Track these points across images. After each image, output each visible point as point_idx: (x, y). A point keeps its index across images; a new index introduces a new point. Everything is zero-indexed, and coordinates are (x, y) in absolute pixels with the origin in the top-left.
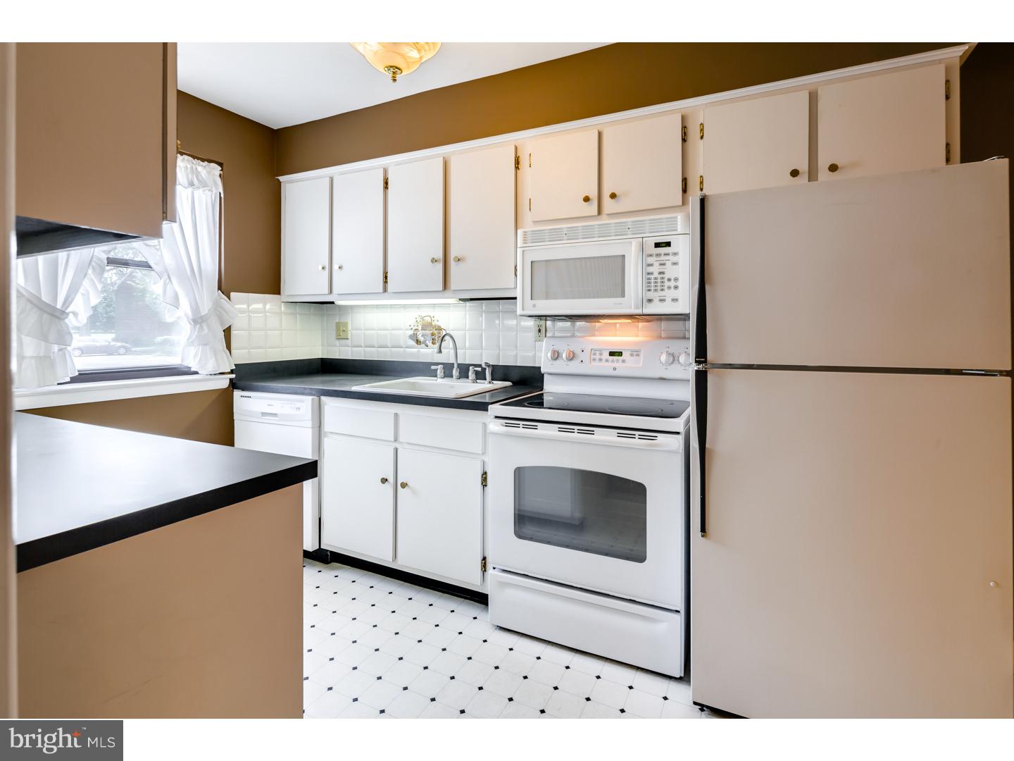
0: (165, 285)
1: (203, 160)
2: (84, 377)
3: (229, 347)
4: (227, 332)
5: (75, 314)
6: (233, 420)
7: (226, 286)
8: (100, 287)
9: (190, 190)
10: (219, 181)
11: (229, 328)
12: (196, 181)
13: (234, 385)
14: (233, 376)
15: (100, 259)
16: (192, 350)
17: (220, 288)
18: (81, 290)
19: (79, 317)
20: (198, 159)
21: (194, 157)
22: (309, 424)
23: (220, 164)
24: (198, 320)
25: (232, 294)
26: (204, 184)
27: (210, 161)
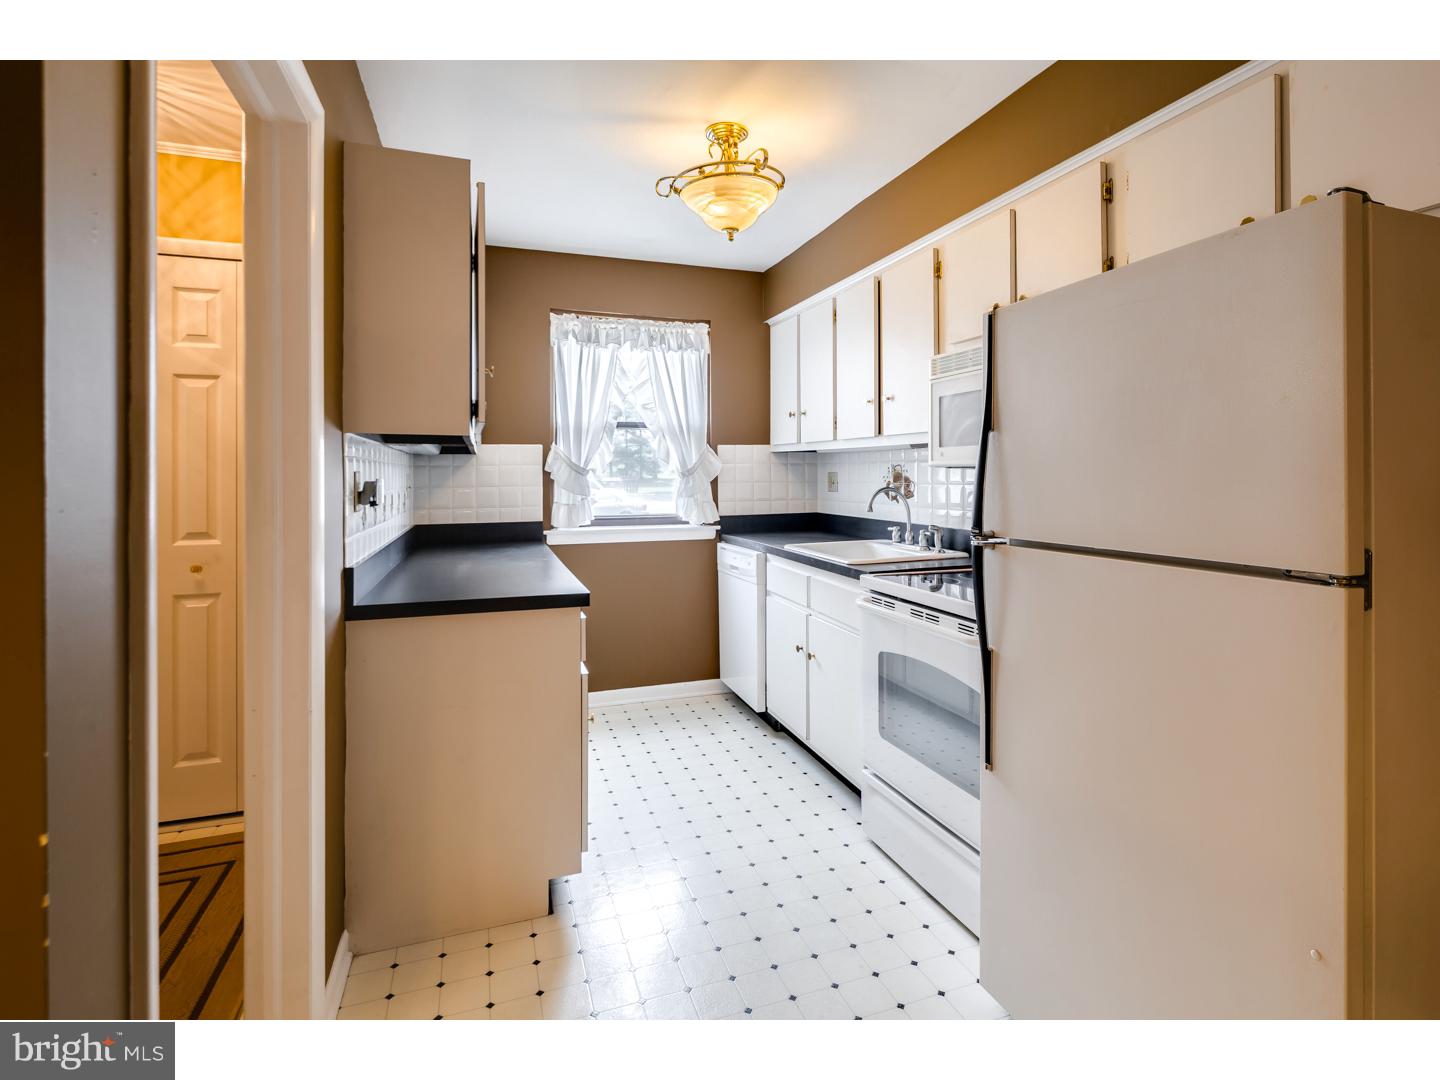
0: (660, 441)
1: (692, 322)
2: (599, 521)
3: (716, 499)
4: (714, 483)
5: (594, 471)
6: (717, 571)
7: (714, 440)
8: (612, 448)
9: (680, 352)
10: (706, 339)
11: (716, 479)
12: (684, 345)
13: (720, 537)
14: (719, 527)
15: (611, 425)
16: (681, 501)
17: (708, 442)
18: (599, 451)
19: (597, 473)
20: (687, 321)
21: (684, 321)
22: (755, 580)
23: (708, 322)
24: (687, 473)
25: (720, 447)
26: (690, 345)
27: (698, 322)
